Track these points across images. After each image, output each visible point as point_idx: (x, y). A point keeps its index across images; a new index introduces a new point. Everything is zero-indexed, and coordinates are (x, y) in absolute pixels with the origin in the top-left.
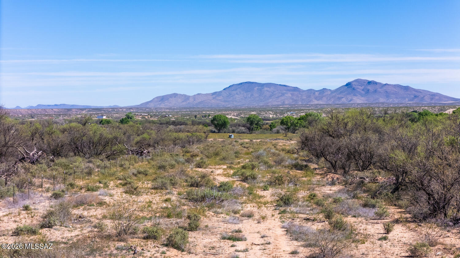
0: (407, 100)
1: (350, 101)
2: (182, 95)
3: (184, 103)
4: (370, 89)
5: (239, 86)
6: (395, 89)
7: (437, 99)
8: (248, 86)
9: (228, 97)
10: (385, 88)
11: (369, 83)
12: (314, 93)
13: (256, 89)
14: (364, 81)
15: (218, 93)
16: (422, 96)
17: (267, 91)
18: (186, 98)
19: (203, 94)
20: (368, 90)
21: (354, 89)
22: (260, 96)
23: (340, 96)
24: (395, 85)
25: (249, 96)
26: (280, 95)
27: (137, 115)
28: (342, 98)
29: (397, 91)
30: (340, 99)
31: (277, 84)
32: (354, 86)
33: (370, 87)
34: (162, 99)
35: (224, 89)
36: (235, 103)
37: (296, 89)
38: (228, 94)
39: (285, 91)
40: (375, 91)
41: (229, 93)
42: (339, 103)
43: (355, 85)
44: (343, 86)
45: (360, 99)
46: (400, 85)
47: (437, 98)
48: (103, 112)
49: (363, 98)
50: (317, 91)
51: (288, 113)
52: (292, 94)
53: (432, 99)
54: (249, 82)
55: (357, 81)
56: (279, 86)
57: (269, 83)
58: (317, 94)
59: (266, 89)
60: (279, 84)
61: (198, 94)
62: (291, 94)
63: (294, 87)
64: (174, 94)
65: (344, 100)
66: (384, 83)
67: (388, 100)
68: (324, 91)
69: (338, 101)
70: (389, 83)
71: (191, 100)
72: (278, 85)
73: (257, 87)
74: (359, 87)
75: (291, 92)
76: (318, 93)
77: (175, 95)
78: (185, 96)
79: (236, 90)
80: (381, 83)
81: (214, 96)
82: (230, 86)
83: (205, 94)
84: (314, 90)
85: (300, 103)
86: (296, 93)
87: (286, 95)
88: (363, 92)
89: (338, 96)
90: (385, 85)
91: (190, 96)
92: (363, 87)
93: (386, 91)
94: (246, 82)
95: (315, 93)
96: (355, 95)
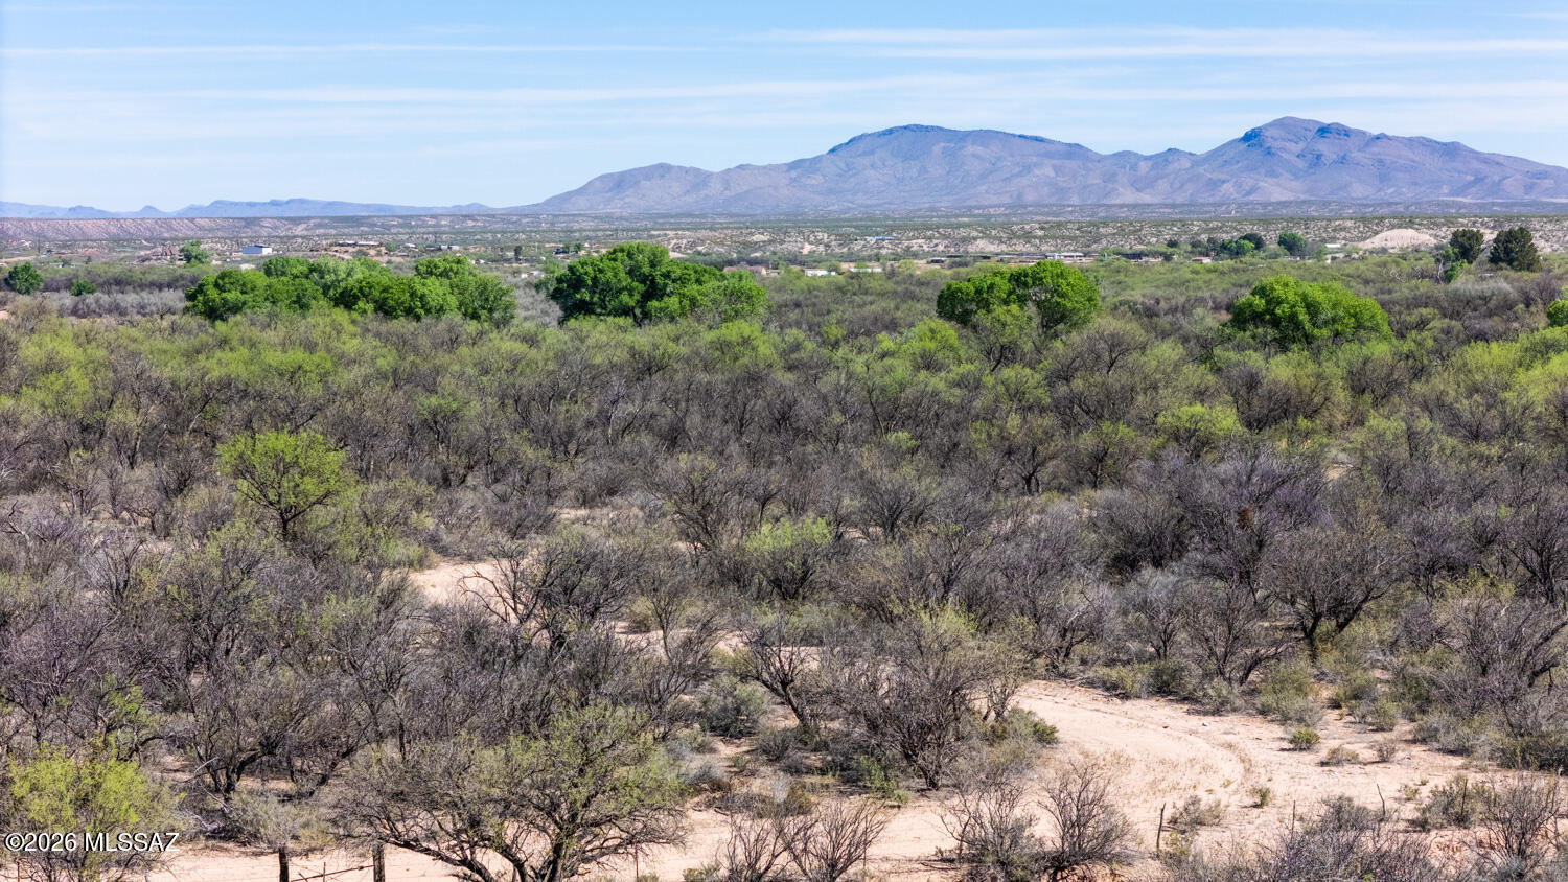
0: (1446, 191)
1: (1249, 193)
2: (686, 171)
3: (690, 199)
4: (1326, 152)
5: (884, 140)
6: (1411, 155)
7: (1547, 189)
8: (911, 140)
9: (840, 175)
10: (1375, 150)
11: (1324, 130)
12: (1134, 167)
13: (937, 149)
14: (1305, 124)
15: (808, 163)
16: (1496, 178)
17: (974, 155)
18: (699, 178)
19: (758, 168)
20: (1319, 157)
21: (1269, 152)
22: (948, 173)
23: (1214, 176)
24: (1410, 140)
25: (914, 172)
26: (1017, 170)
27: (342, 245)
28: (1224, 182)
29: (1417, 159)
30: (1214, 185)
31: (1011, 132)
32: (1269, 143)
33: (1324, 147)
34: (620, 182)
35: (833, 151)
36: (861, 199)
37: (1075, 151)
38: (843, 166)
39: (1035, 159)
40: (1343, 160)
41: (847, 165)
42: (1211, 200)
43: (1276, 140)
44: (1235, 141)
45: (1285, 188)
46: (1431, 141)
47: (1548, 183)
48: (366, 229)
49: (1295, 184)
50: (1147, 158)
51: (868, 239)
52: (1057, 170)
53: (1529, 188)
54: (917, 126)
55: (1280, 124)
56: (1019, 141)
57: (986, 131)
58: (1144, 167)
59: (970, 149)
60: (1018, 133)
61: (741, 167)
62: (1055, 168)
63: (1070, 145)
64: (661, 166)
65: (1228, 189)
66: (1376, 132)
67: (1380, 190)
68: (1170, 158)
69: (1207, 195)
70: (1389, 133)
71: (715, 188)
72: (1014, 135)
73: (942, 145)
74: (1288, 145)
75: (1055, 162)
76: (1150, 163)
77: (663, 170)
78: (697, 172)
79: (872, 152)
80: (1364, 133)
81: (794, 174)
82: (850, 141)
83: (765, 168)
84: (1136, 154)
85: (1075, 200)
86: (1071, 164)
87: (1037, 172)
88: (1301, 164)
89: (1209, 175)
90: (1378, 138)
91: (710, 175)
92: (1302, 145)
93: (1380, 161)
94: (906, 128)
95: (1136, 164)
96: (1272, 174)
